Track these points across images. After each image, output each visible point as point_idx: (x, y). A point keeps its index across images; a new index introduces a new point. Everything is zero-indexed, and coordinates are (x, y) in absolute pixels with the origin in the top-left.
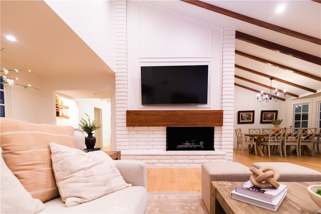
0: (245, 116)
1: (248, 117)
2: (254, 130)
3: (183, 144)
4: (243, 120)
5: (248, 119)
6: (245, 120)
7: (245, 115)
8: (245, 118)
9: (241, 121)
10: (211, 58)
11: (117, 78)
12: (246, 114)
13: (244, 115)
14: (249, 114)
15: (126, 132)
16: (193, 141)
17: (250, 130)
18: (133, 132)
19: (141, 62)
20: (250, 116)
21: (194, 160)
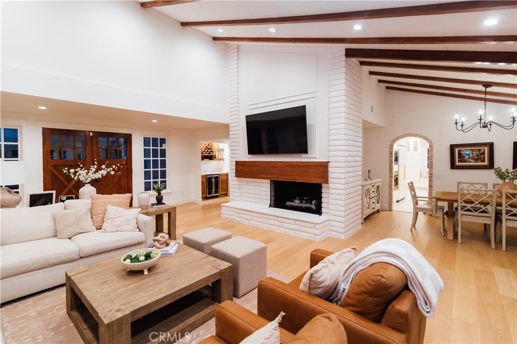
0: (468, 155)
1: (478, 156)
2: (472, 184)
3: (293, 201)
4: (464, 161)
5: (476, 160)
6: (471, 162)
7: (468, 152)
8: (469, 158)
9: (457, 164)
10: (316, 92)
11: (231, 129)
12: (471, 150)
13: (466, 152)
14: (479, 150)
15: (236, 183)
16: (305, 198)
17: (459, 183)
18: (244, 183)
19: (249, 109)
20: (483, 153)
21: (284, 224)
